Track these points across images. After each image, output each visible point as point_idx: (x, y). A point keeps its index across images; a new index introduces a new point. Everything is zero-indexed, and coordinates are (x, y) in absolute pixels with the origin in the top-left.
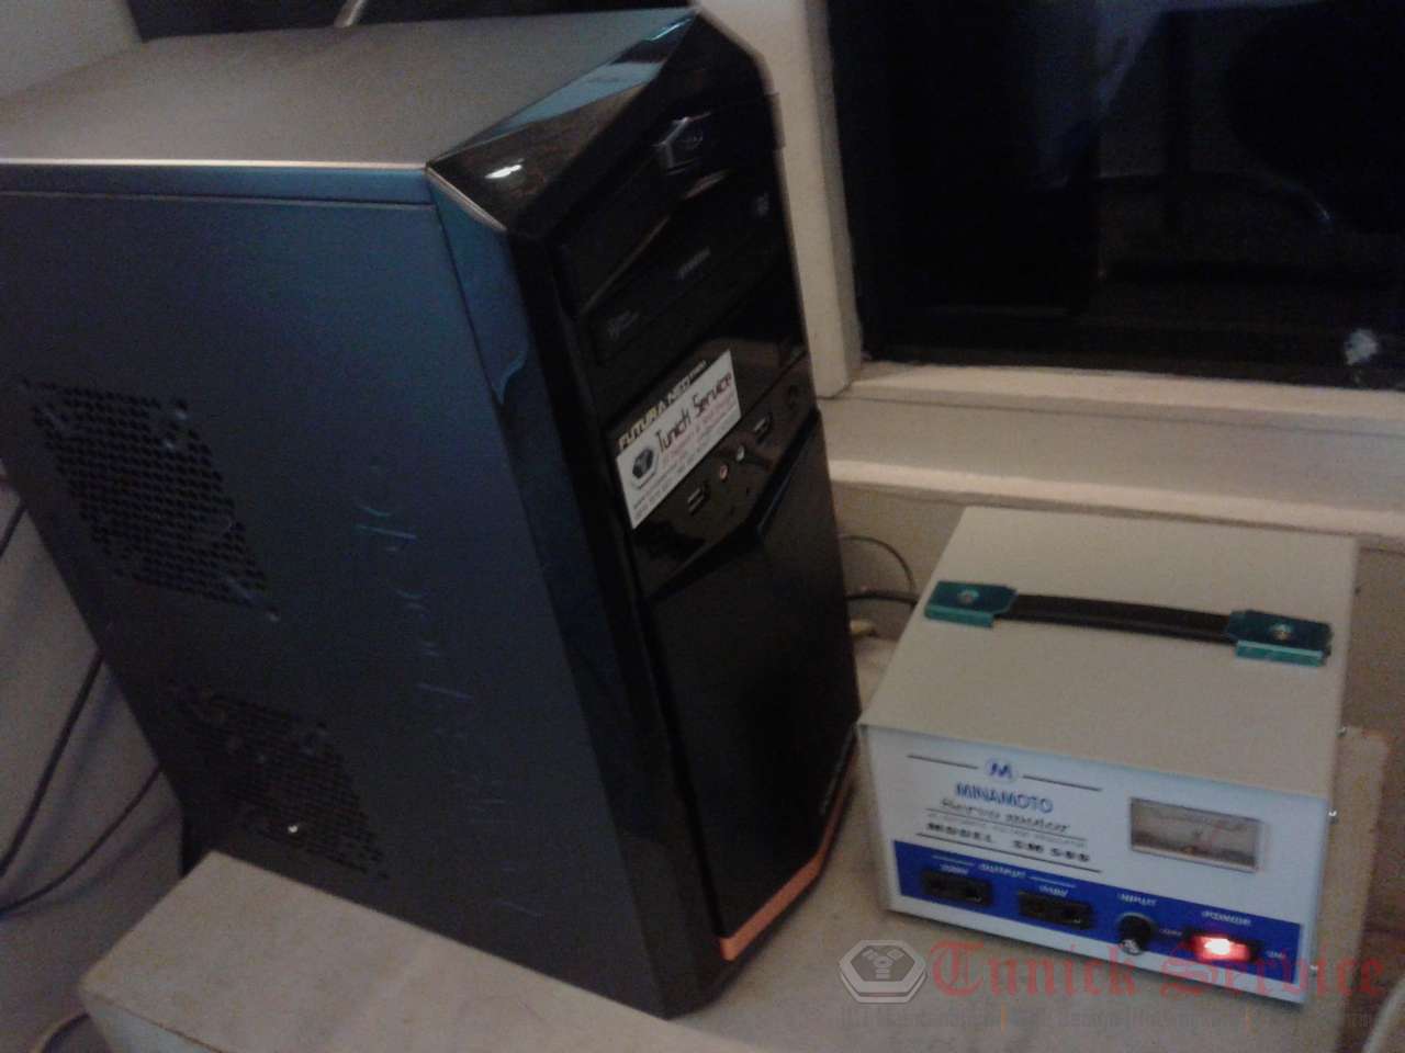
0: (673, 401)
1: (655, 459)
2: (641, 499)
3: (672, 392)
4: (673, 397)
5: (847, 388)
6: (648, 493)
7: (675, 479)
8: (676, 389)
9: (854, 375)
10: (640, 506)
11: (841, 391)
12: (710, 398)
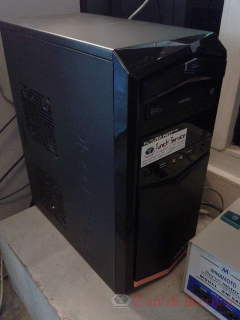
0: (165, 137)
1: (154, 150)
2: (146, 160)
3: (165, 134)
4: (165, 136)
5: (224, 149)
6: (149, 160)
7: (158, 158)
8: (167, 134)
9: (227, 146)
10: (145, 162)
11: (222, 150)
12: (177, 139)
